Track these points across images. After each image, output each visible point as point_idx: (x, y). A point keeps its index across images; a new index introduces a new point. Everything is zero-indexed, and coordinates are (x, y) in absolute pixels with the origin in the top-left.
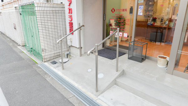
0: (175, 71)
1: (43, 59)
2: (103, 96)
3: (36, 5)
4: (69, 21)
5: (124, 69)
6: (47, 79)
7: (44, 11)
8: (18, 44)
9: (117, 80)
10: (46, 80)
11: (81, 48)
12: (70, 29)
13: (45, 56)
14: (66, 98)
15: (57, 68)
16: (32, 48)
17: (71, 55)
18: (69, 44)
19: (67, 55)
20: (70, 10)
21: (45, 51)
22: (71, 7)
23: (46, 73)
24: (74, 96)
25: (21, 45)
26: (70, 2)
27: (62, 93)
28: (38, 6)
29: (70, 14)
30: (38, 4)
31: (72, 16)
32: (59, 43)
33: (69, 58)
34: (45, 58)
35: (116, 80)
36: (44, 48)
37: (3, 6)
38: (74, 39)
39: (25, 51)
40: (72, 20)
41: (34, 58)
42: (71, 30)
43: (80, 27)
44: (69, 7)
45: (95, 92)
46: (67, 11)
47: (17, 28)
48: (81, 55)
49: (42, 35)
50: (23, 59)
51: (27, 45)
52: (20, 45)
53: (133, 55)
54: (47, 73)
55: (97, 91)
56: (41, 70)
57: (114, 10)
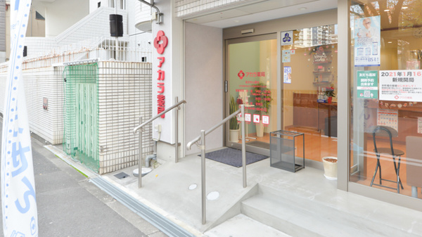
0: (352, 184)
1: (100, 168)
2: (215, 232)
3: (100, 65)
4: (159, 94)
5: (259, 182)
6: (108, 204)
7: (114, 76)
8: (44, 140)
9: (244, 203)
10: (105, 205)
11: (179, 145)
12: (159, 108)
13: (105, 162)
14: (143, 234)
15: (127, 186)
16: (76, 149)
17: (158, 160)
18: (155, 137)
19: (151, 160)
20: (160, 73)
21: (105, 150)
22: (163, 69)
23: (105, 194)
24: (160, 231)
25: (52, 142)
26: (161, 61)
27: (136, 226)
28: (104, 66)
29: (161, 82)
30: (104, 63)
31: (163, 84)
32: (138, 133)
33: (153, 167)
34: (105, 166)
35: (241, 204)
36: (105, 144)
37: (26, 63)
38: (166, 128)
39: (61, 155)
40: (163, 92)
41: (80, 167)
42: (161, 108)
43: (177, 104)
44: (159, 68)
45: (200, 225)
46: (155, 75)
47: (50, 107)
48: (178, 160)
49: (105, 119)
50: (58, 169)
51: (68, 142)
52: (50, 144)
53: (283, 160)
54: (107, 194)
55: (204, 222)
56: (95, 188)
57: (243, 74)
